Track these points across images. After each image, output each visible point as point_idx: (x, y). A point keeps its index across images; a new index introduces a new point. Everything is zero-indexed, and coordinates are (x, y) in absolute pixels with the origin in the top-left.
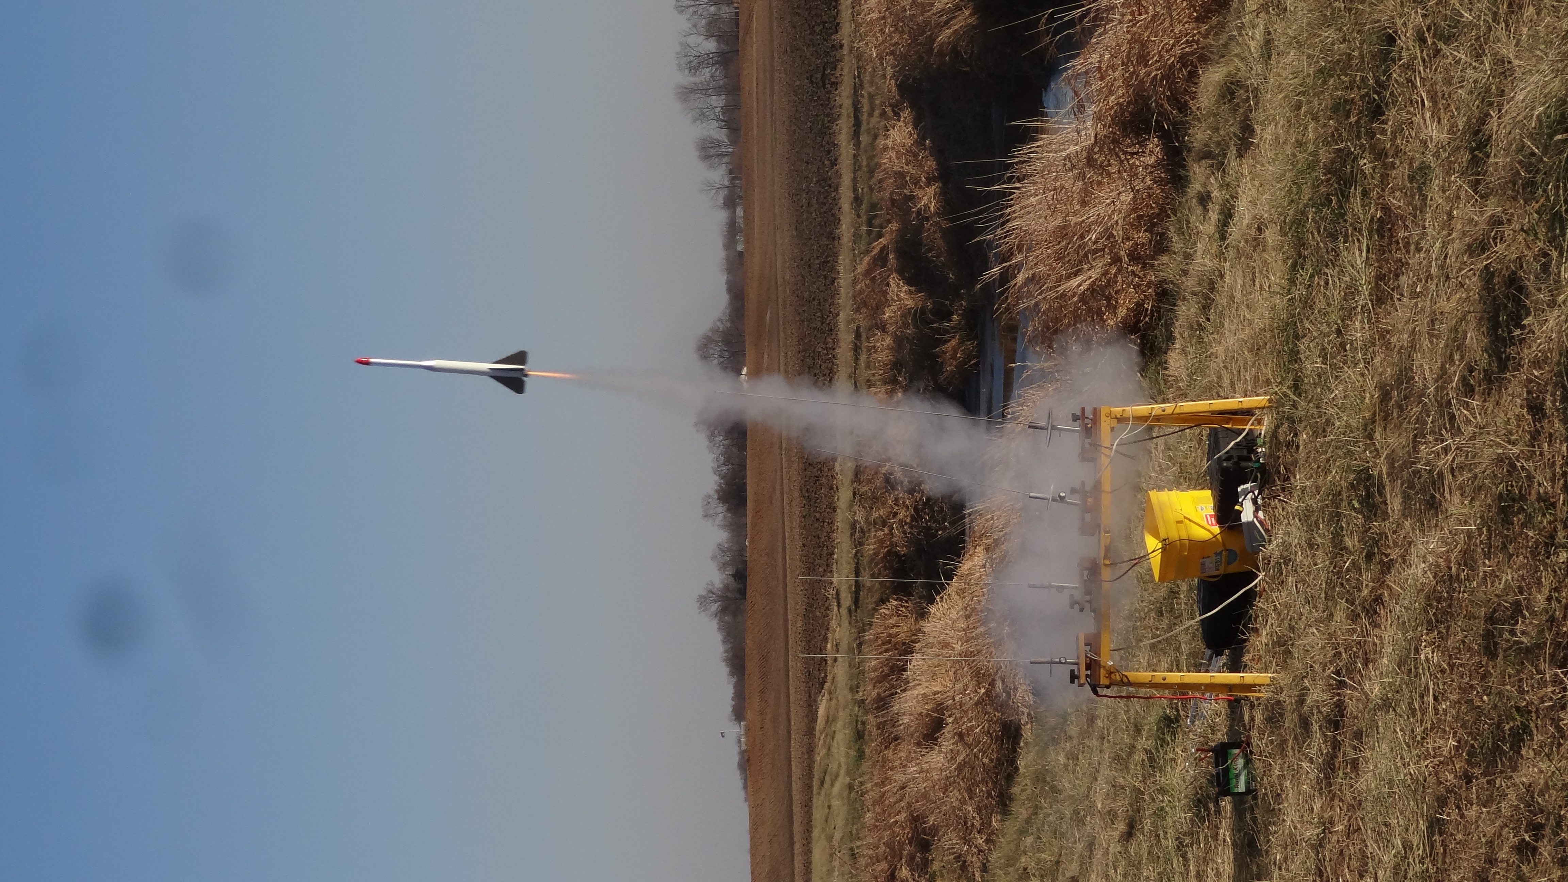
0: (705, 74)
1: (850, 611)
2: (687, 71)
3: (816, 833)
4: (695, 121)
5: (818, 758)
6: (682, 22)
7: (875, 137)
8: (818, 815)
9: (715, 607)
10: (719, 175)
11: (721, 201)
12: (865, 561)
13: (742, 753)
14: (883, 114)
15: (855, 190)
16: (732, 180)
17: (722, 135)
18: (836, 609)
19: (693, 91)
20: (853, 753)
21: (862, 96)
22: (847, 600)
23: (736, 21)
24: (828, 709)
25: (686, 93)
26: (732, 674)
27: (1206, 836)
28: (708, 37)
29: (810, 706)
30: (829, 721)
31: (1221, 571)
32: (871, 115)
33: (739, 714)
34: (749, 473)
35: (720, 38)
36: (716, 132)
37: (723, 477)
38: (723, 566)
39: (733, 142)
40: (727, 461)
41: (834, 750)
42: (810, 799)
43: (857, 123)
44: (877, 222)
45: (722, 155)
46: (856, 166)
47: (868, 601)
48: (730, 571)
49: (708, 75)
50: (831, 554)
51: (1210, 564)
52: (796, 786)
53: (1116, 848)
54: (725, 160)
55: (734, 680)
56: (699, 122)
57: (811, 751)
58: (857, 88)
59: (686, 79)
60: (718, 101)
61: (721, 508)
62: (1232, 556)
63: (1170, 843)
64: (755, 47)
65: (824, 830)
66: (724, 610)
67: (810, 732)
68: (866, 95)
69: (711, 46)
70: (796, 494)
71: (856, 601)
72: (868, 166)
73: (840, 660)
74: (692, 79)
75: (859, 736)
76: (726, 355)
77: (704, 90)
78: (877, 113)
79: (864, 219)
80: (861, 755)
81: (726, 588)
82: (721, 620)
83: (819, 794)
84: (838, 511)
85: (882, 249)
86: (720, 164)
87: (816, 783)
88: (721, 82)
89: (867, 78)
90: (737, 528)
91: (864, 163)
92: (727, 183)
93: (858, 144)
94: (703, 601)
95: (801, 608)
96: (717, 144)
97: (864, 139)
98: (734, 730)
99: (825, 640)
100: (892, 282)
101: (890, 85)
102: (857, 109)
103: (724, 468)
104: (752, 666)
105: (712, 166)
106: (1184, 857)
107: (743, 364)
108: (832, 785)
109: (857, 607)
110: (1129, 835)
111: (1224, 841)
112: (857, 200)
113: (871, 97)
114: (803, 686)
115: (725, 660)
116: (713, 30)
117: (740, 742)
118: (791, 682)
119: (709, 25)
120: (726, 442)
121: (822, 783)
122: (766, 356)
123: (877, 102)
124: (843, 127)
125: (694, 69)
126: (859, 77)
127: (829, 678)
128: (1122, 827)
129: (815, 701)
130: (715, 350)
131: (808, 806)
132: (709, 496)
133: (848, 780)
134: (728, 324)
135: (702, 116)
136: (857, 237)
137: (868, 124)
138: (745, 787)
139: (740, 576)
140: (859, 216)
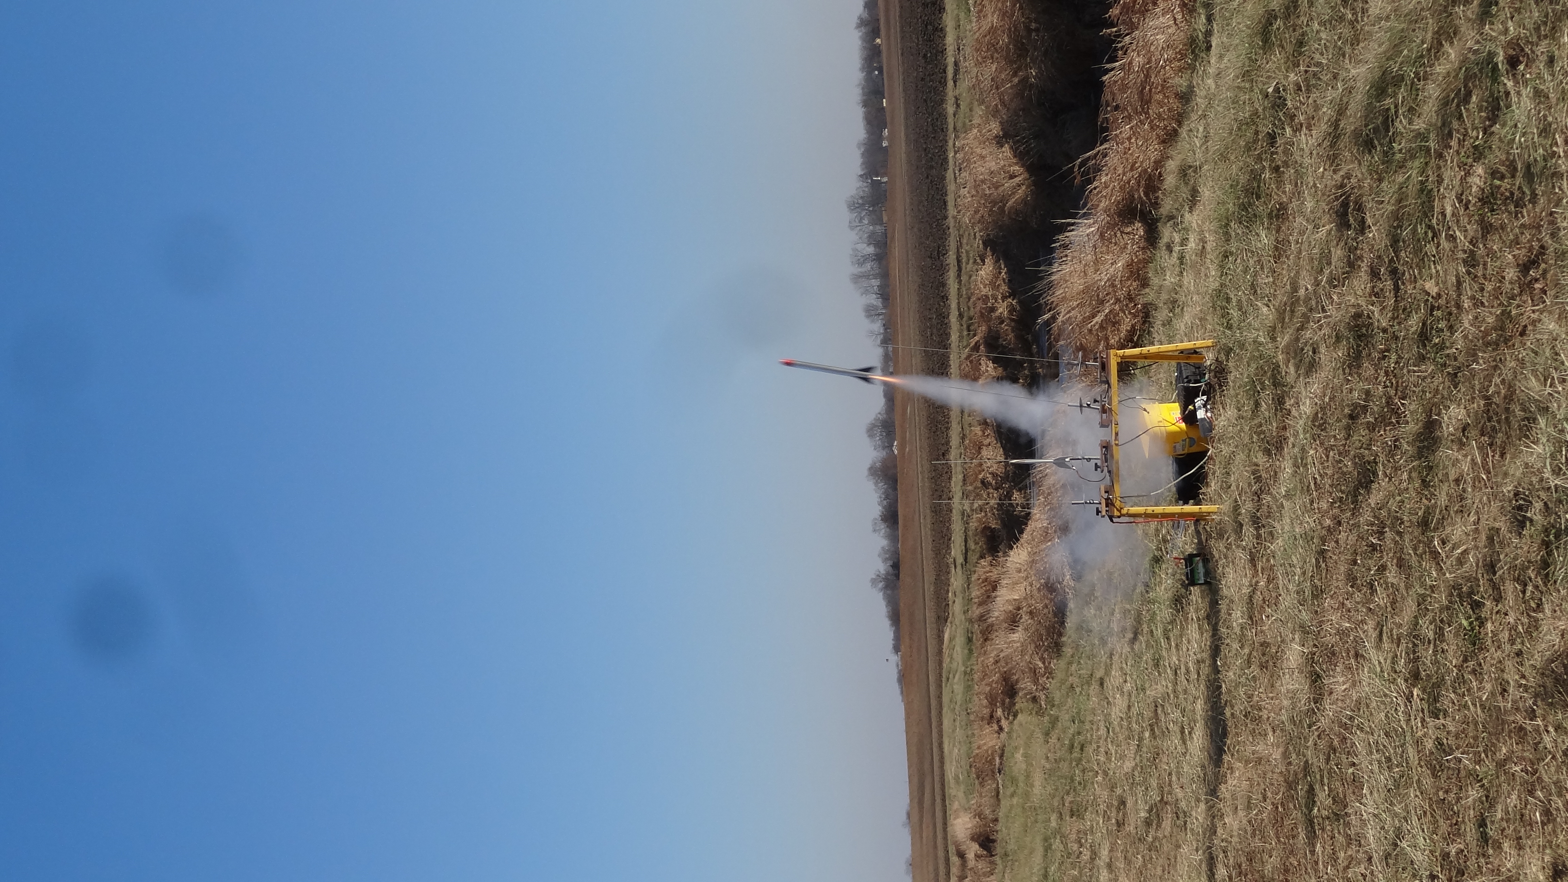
0: (868, 266)
1: (962, 565)
2: (856, 265)
3: (945, 710)
4: (862, 295)
5: (945, 665)
6: (853, 236)
7: (970, 277)
8: (945, 699)
9: (881, 585)
10: (877, 326)
11: (879, 342)
12: (970, 533)
13: (899, 672)
14: (975, 262)
15: (959, 309)
16: (886, 329)
17: (878, 303)
18: (953, 570)
19: (860, 277)
20: (966, 651)
21: (962, 252)
22: (960, 560)
23: (885, 234)
24: (950, 634)
25: (857, 278)
26: (892, 625)
27: (1181, 622)
28: (869, 245)
29: (939, 637)
30: (951, 640)
31: (1186, 451)
32: (967, 263)
33: (897, 649)
34: (899, 504)
35: (877, 245)
36: (874, 300)
37: (884, 507)
38: (885, 560)
39: (885, 307)
40: (887, 498)
41: (955, 656)
42: (941, 693)
43: (960, 269)
44: (972, 328)
45: (879, 315)
46: (960, 295)
47: (972, 558)
48: (890, 563)
49: (869, 267)
50: (950, 539)
51: (1179, 447)
52: (932, 688)
53: (1127, 649)
54: (881, 317)
55: (894, 628)
56: (864, 295)
57: (940, 663)
58: (959, 247)
59: (857, 270)
60: (876, 283)
61: (882, 526)
62: (1192, 442)
63: (1159, 633)
64: (897, 249)
65: (949, 707)
66: (886, 587)
67: (940, 652)
68: (964, 251)
69: (871, 250)
70: (928, 511)
71: (966, 559)
72: (967, 294)
73: (956, 602)
74: (860, 270)
75: (970, 640)
76: (884, 434)
77: (866, 276)
78: (971, 261)
79: (965, 326)
80: (971, 651)
81: (887, 574)
82: (884, 593)
83: (946, 686)
84: (954, 511)
85: (976, 343)
86: (878, 320)
87: (944, 679)
88: (877, 272)
89: (965, 241)
90: (894, 538)
91: (964, 293)
92: (882, 331)
93: (960, 282)
94: (874, 582)
95: (933, 579)
96: (875, 308)
97: (964, 278)
98: (894, 659)
99: (948, 591)
100: (982, 362)
101: (978, 243)
102: (959, 261)
103: (885, 502)
104: (904, 620)
105: (873, 321)
106: (1168, 639)
107: (895, 440)
108: (954, 677)
109: (966, 562)
110: (1135, 638)
111: (1192, 619)
112: (961, 316)
113: (967, 252)
114: (934, 626)
115: (888, 617)
116: (872, 239)
117: (898, 666)
118: (928, 626)
119: (869, 237)
120: (885, 486)
121: (948, 679)
122: (908, 433)
123: (971, 255)
124: (952, 274)
125: (861, 264)
126: (960, 241)
127: (950, 615)
128: (1130, 635)
129: (943, 631)
130: (878, 431)
131: (940, 697)
132: (876, 519)
133: (963, 669)
134: (885, 416)
135: (866, 292)
136: (961, 337)
137: (966, 268)
138: (902, 693)
139: (896, 566)
140: (962, 325)
